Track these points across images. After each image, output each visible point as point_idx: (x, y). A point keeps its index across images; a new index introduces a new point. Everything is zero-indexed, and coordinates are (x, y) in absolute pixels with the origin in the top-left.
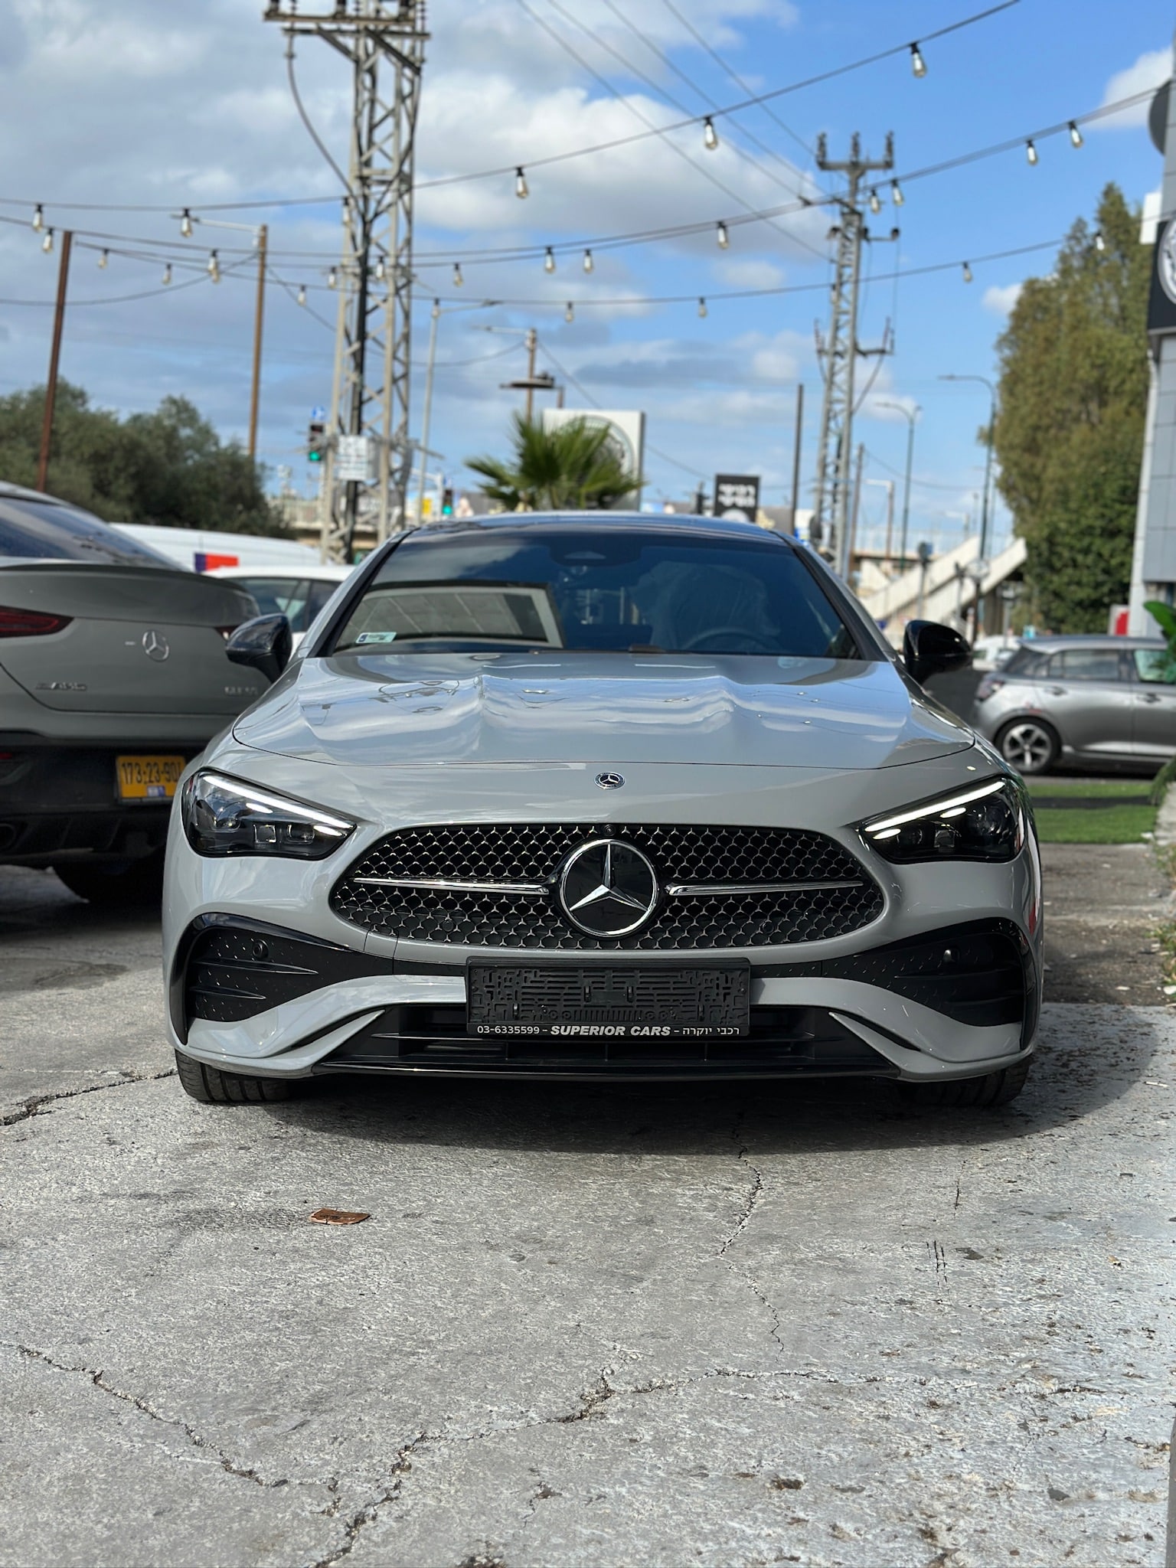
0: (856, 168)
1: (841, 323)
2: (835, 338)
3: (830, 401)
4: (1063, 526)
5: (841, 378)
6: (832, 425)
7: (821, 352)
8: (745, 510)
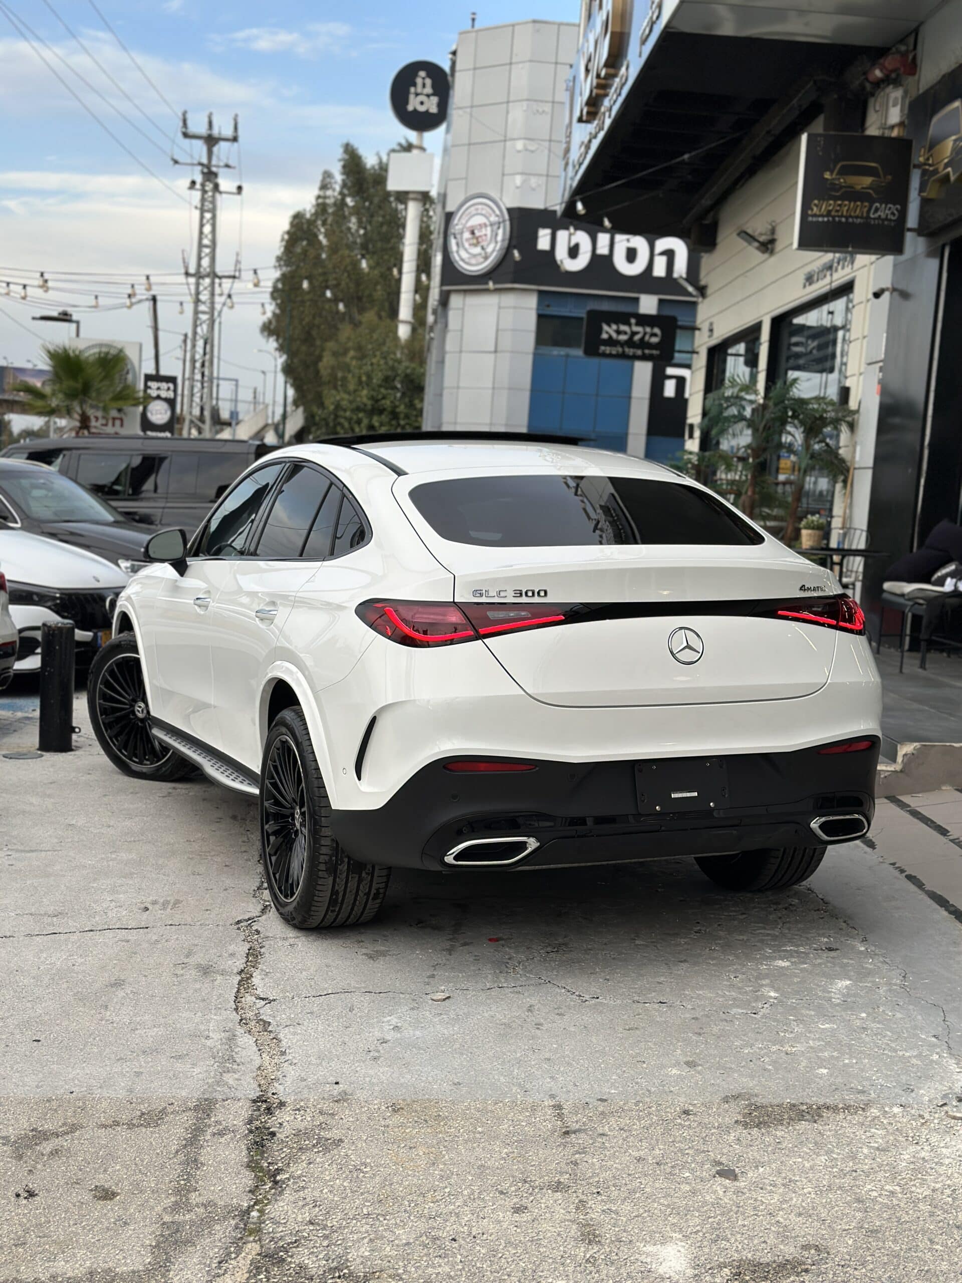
0: (211, 141)
1: (203, 255)
2: (199, 265)
3: (196, 312)
4: (344, 403)
5: (204, 297)
6: (199, 330)
7: (187, 274)
8: (166, 400)
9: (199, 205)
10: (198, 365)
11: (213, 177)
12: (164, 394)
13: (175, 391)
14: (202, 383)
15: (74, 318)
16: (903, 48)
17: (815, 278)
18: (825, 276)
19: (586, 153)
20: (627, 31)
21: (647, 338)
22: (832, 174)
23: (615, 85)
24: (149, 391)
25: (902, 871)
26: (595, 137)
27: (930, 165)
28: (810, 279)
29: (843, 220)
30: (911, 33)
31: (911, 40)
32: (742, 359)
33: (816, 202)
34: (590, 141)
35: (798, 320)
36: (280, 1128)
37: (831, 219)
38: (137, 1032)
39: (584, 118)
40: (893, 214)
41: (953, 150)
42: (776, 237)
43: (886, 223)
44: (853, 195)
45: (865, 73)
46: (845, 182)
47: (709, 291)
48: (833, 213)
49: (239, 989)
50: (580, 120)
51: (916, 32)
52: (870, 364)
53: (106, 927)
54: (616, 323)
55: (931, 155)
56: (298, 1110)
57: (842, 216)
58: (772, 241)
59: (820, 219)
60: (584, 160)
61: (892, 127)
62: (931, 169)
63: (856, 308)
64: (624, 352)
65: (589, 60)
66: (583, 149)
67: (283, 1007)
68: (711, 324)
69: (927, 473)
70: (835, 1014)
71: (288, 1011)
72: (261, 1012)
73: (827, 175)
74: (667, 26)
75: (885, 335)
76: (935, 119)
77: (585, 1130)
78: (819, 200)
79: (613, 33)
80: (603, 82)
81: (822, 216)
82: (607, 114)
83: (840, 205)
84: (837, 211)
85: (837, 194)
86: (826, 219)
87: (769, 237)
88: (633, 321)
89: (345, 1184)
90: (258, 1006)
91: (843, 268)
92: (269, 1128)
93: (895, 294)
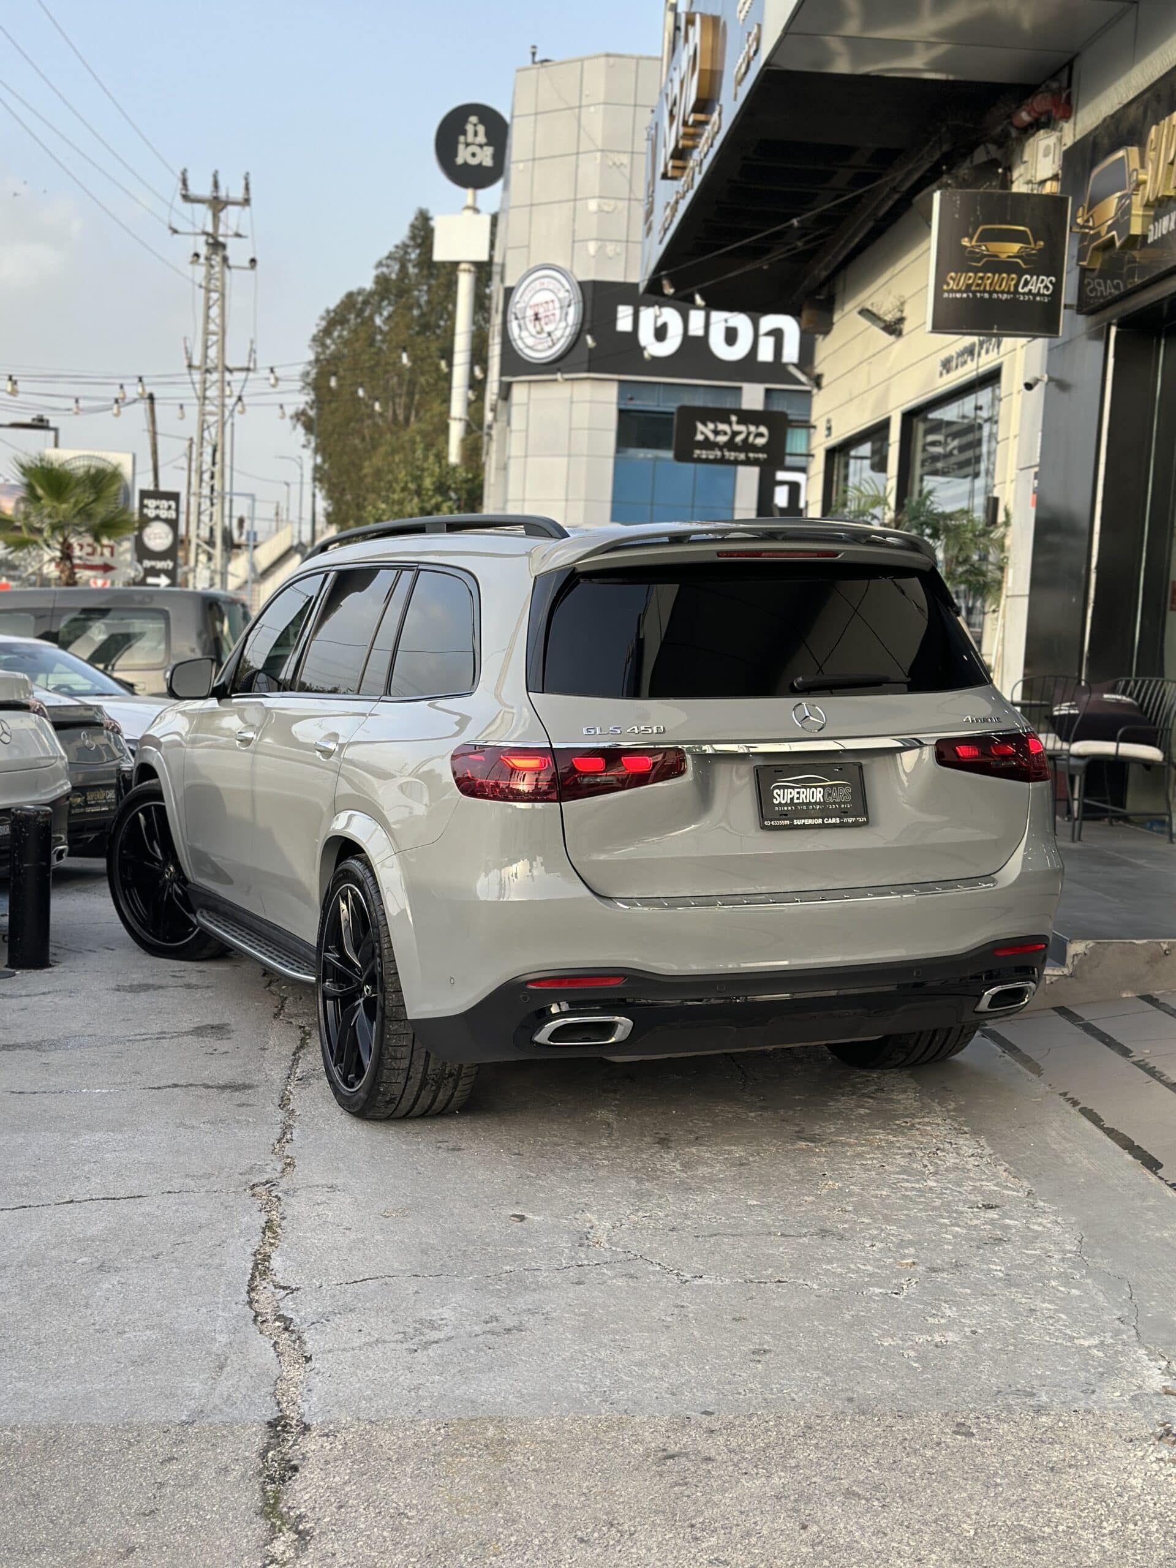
0: (217, 204)
2: (205, 356)
3: (203, 414)
5: (212, 393)
6: (206, 434)
7: (190, 366)
8: (167, 521)
9: (204, 284)
10: (206, 476)
11: (220, 248)
12: (164, 514)
13: (177, 510)
14: (211, 500)
15: (52, 424)
16: (1055, 85)
17: (954, 364)
18: (965, 362)
19: (673, 216)
20: (718, 68)
21: (751, 439)
22: (971, 239)
23: (706, 135)
24: (145, 511)
25: (1075, 1103)
26: (683, 197)
27: (1091, 228)
28: (947, 365)
29: (986, 296)
30: (1064, 66)
31: (1065, 75)
32: (867, 463)
33: (953, 274)
34: (677, 202)
35: (935, 415)
36: (304, 1459)
37: (971, 295)
38: (126, 1336)
39: (670, 174)
40: (1046, 287)
41: (1118, 208)
42: (904, 314)
43: (1038, 299)
44: (996, 266)
45: (1009, 116)
46: (988, 250)
47: (825, 382)
48: (973, 288)
49: (253, 1278)
50: (665, 176)
51: (1070, 65)
52: (1022, 469)
53: (88, 1197)
54: (713, 421)
55: (1092, 216)
56: (327, 1435)
57: (985, 291)
58: (901, 320)
59: (958, 295)
60: (670, 225)
61: (1043, 182)
62: (1092, 232)
63: (1004, 400)
64: (723, 456)
65: (675, 104)
66: (668, 211)
67: (309, 1298)
68: (829, 421)
69: (1095, 602)
70: (996, 1292)
71: (315, 1304)
72: (281, 1305)
73: (965, 242)
74: (766, 64)
75: (1040, 434)
76: (1096, 172)
77: (687, 1454)
78: (956, 273)
79: (701, 71)
80: (691, 130)
81: (960, 291)
82: (697, 169)
83: (981, 278)
84: (978, 285)
85: (980, 265)
86: (965, 295)
87: (898, 315)
88: (734, 418)
89: (385, 1534)
90: (278, 1297)
91: (987, 352)
92: (289, 1461)
93: (1052, 384)
